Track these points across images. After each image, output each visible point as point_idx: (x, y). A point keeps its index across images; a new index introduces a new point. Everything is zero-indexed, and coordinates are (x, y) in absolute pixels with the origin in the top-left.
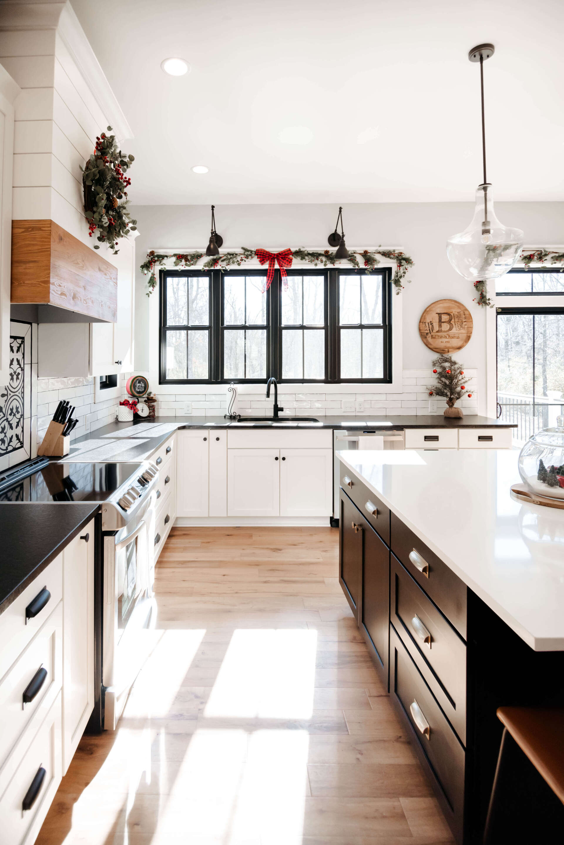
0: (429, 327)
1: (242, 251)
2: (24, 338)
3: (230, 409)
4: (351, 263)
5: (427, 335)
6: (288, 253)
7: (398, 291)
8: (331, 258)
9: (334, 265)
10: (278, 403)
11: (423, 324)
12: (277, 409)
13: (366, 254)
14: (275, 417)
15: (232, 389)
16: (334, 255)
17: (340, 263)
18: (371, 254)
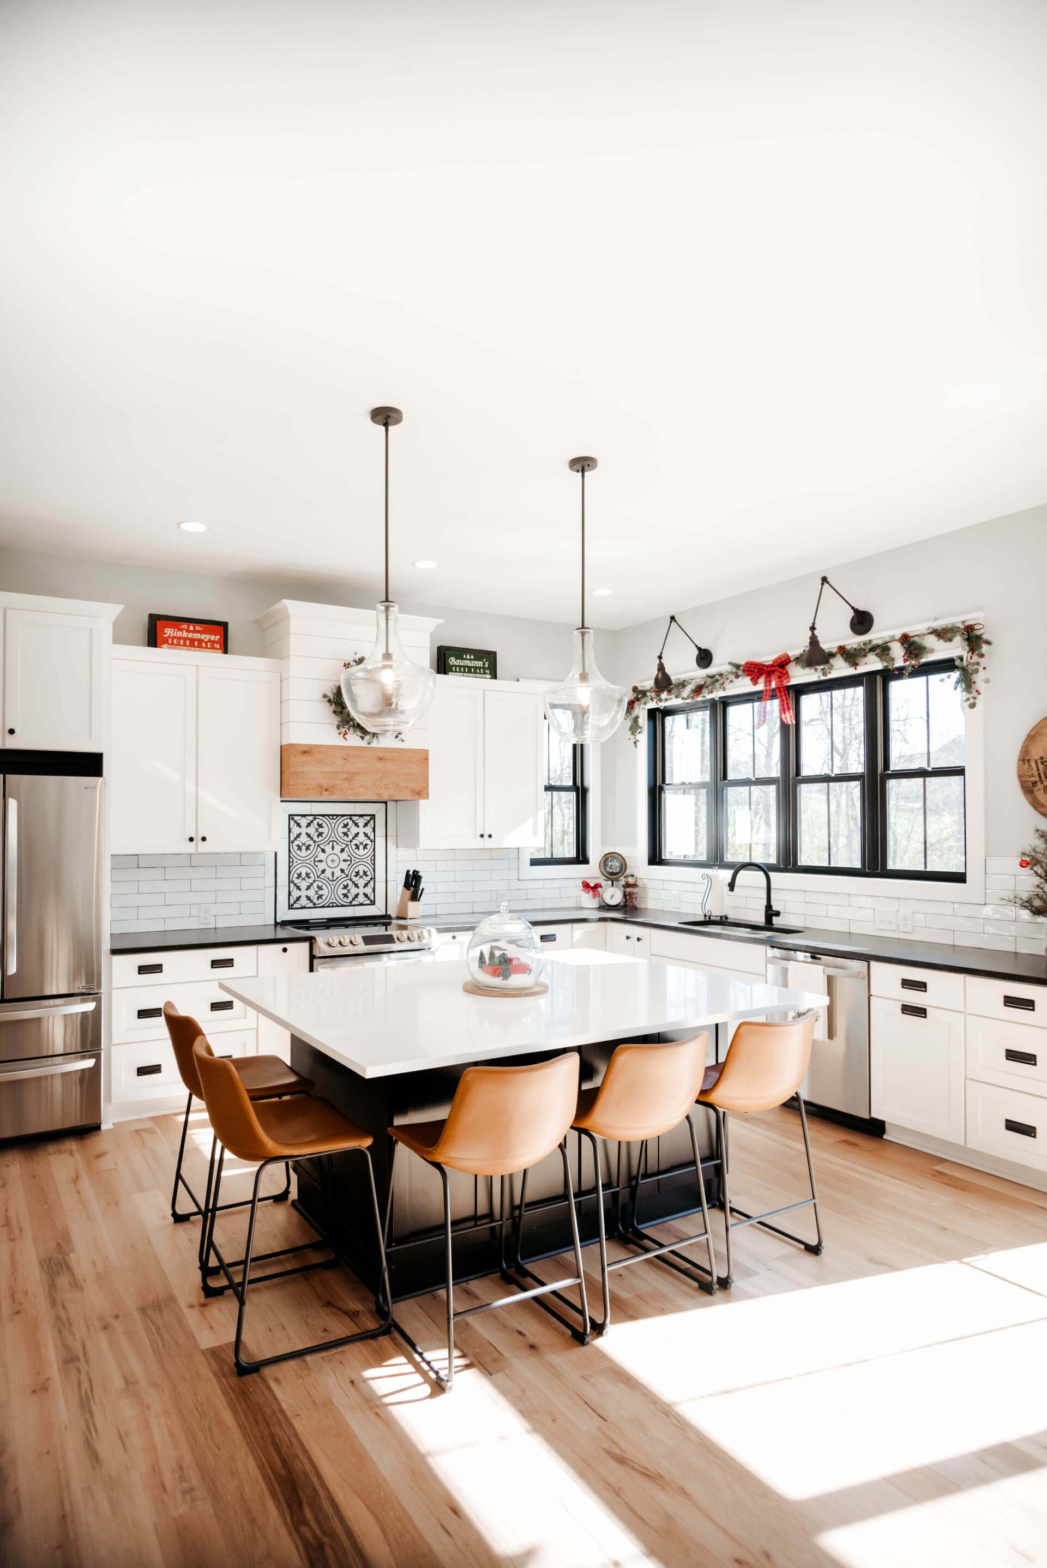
0: (1038, 770)
1: (729, 668)
2: (374, 815)
3: (703, 905)
4: (881, 660)
5: (1034, 786)
6: (786, 660)
7: (972, 701)
8: (851, 656)
9: (856, 669)
10: (772, 903)
11: (1024, 763)
12: (770, 912)
13: (908, 639)
14: (769, 925)
15: (707, 875)
16: (855, 649)
17: (866, 663)
18: (916, 639)
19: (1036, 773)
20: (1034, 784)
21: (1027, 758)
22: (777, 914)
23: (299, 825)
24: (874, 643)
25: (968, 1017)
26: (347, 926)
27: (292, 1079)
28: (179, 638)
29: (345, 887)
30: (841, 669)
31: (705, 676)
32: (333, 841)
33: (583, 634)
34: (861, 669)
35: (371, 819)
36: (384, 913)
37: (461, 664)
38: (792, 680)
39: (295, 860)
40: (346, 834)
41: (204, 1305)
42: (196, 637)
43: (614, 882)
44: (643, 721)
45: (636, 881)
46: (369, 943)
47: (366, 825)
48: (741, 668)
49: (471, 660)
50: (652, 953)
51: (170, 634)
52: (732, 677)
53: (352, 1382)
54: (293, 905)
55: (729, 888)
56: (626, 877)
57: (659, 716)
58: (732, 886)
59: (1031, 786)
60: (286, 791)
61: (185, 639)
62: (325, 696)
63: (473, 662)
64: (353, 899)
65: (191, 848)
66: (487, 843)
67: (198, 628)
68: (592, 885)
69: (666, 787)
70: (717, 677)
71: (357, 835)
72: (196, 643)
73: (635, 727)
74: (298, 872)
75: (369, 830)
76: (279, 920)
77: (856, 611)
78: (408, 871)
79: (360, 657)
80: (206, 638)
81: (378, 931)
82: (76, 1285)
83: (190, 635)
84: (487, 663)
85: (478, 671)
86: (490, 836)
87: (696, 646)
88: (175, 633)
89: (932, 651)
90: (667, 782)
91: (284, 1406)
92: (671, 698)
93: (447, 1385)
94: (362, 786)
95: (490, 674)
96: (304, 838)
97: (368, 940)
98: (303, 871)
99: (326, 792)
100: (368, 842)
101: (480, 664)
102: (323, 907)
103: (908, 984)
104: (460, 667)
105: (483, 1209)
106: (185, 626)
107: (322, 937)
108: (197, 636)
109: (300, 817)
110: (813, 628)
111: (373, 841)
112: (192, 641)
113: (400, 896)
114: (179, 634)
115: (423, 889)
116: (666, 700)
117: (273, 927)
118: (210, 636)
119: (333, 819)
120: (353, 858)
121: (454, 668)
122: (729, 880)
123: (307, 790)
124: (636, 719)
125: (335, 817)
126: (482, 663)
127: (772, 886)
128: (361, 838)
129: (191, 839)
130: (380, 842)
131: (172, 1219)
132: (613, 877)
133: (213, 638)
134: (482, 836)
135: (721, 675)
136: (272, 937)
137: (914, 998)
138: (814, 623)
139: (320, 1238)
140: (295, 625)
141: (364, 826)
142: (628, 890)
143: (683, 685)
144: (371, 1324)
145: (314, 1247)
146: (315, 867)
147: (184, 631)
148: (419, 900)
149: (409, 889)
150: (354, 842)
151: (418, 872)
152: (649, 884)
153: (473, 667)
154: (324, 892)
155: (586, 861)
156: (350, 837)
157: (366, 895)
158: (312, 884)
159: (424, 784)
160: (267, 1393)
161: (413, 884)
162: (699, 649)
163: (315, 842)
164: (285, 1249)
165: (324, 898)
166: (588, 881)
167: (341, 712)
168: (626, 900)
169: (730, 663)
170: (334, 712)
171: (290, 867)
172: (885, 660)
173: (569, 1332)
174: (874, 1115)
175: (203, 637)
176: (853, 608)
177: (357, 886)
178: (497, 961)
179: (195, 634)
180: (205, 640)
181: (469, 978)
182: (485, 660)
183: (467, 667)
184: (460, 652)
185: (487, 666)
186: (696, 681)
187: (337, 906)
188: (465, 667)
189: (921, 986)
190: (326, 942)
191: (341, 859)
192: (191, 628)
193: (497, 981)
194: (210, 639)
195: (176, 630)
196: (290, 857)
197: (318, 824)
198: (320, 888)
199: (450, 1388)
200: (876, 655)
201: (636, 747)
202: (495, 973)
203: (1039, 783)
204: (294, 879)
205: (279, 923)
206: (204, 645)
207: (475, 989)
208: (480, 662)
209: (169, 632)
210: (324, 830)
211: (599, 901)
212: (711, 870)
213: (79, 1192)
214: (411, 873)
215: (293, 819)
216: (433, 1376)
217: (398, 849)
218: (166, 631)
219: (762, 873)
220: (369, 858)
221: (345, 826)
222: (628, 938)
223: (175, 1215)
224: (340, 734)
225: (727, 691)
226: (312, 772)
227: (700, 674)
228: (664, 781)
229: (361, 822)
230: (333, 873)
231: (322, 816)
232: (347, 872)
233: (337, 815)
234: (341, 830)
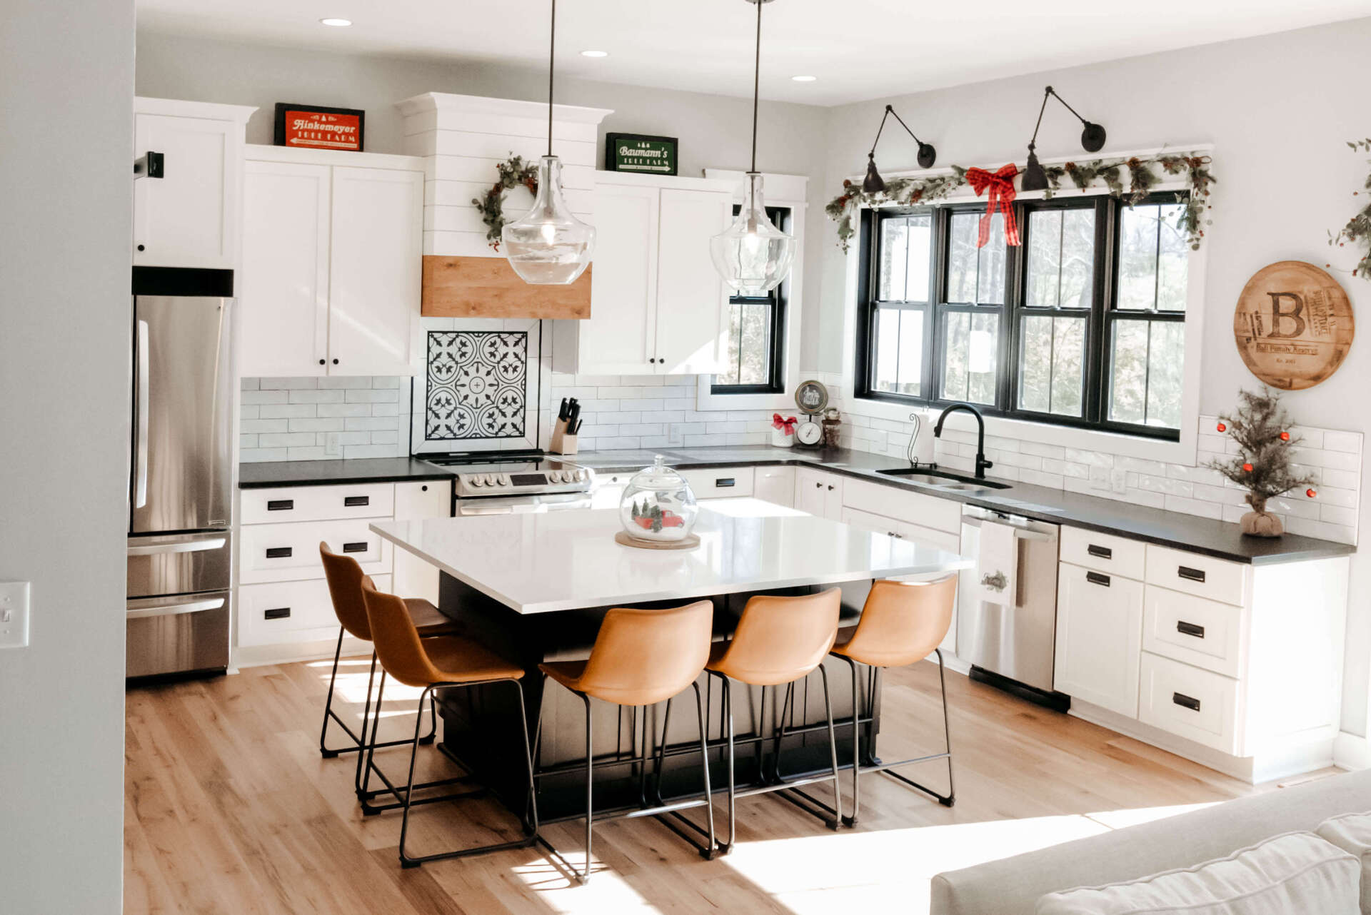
0: (1253, 325)
1: (952, 171)
2: (526, 333)
3: (910, 449)
4: (1110, 186)
5: (1248, 343)
6: (1012, 172)
7: (1195, 242)
8: (1080, 175)
9: (1084, 191)
10: (985, 452)
11: (1240, 317)
12: (981, 462)
13: (1137, 165)
14: (979, 478)
15: (915, 415)
16: (1083, 169)
17: (1094, 186)
18: (1145, 165)
19: (1251, 329)
20: (1249, 339)
21: (1243, 312)
22: (989, 465)
23: (439, 343)
24: (1105, 163)
25: (1147, 586)
26: (492, 462)
27: (440, 621)
28: (310, 131)
29: (491, 416)
30: (1068, 187)
31: (924, 178)
32: (477, 362)
33: (753, 178)
34: (1090, 192)
35: (523, 337)
36: (535, 448)
37: (634, 155)
38: (1018, 194)
39: (434, 383)
41: (364, 821)
42: (329, 130)
43: (813, 416)
44: (856, 223)
45: (839, 417)
46: (518, 483)
47: (516, 344)
48: (965, 174)
49: (646, 149)
50: (844, 504)
51: (300, 126)
52: (953, 184)
53: (502, 876)
54: (430, 435)
55: (934, 434)
56: (828, 411)
57: (874, 219)
58: (938, 431)
59: (1246, 342)
60: (426, 308)
61: (317, 132)
62: (474, 201)
63: (649, 151)
64: (500, 430)
65: (320, 371)
66: (659, 369)
67: (331, 118)
68: (785, 419)
69: (880, 305)
70: (938, 182)
71: (505, 356)
72: (329, 136)
73: (845, 230)
74: (437, 397)
75: (519, 350)
76: (414, 453)
77: (1087, 124)
78: (564, 400)
79: (516, 156)
80: (339, 130)
81: (528, 469)
82: (241, 802)
83: (322, 127)
84: (666, 153)
85: (654, 162)
86: (662, 361)
87: (918, 141)
88: (306, 125)
89: (1160, 181)
90: (882, 297)
91: (445, 889)
92: (887, 200)
93: (584, 878)
94: (513, 303)
95: (669, 166)
96: (444, 359)
97: (517, 480)
98: (443, 396)
99: (472, 311)
100: (519, 363)
101: (657, 153)
102: (464, 438)
103: (1095, 550)
104: (633, 158)
105: (625, 748)
106: (316, 117)
107: (466, 474)
108: (329, 127)
109: (440, 334)
110: (1032, 147)
111: (525, 363)
112: (325, 133)
113: (554, 427)
114: (311, 126)
115: (581, 421)
116: (881, 202)
117: (408, 460)
118: (344, 127)
119: (478, 336)
120: (501, 383)
121: (626, 160)
122: (936, 425)
123: (452, 308)
124: (846, 223)
125: (481, 335)
126: (659, 152)
127: (986, 432)
128: (511, 359)
129: (322, 362)
130: (532, 364)
131: (320, 754)
132: (810, 411)
133: (347, 129)
134: (652, 361)
135: (943, 179)
136: (404, 473)
137: (1100, 566)
138: (1033, 141)
139: (465, 774)
140: (442, 120)
141: (515, 345)
142: (828, 426)
143: (900, 185)
144: (516, 838)
145: (463, 781)
146: (457, 393)
147: (316, 123)
148: (576, 433)
149: (564, 420)
150: (503, 363)
151: (576, 401)
152: (855, 421)
153: (649, 158)
154: (467, 421)
155: (780, 389)
156: (498, 358)
157: (514, 426)
158: (452, 412)
159: (586, 302)
160: (429, 879)
161: (570, 414)
162: (921, 145)
163: (457, 363)
164: (433, 781)
165: (466, 427)
166: (781, 414)
167: (493, 221)
168: (826, 438)
169: (954, 167)
170: (485, 220)
171: (427, 392)
172: (1113, 186)
173: (697, 851)
174: (1056, 688)
175: (336, 128)
176: (1084, 121)
177: (504, 415)
178: (649, 513)
179: (328, 126)
180: (339, 132)
181: (621, 529)
182: (663, 149)
183: (642, 157)
184: (633, 140)
185: (665, 156)
186: (915, 184)
187: (481, 437)
188: (639, 158)
189: (1104, 552)
190: (471, 480)
191: (487, 384)
192: (324, 119)
193: (648, 533)
194: (344, 131)
195: (307, 121)
196: (428, 380)
197: (461, 343)
198: (462, 417)
199: (587, 881)
200: (1104, 178)
201: (846, 253)
202: (647, 525)
203: (1253, 339)
204: (433, 406)
205: (414, 456)
206: (337, 138)
207: (627, 540)
208: (657, 152)
209: (299, 124)
210: (468, 349)
211: (793, 438)
212: (921, 409)
213: (221, 730)
214: (568, 402)
215: (432, 336)
216: (572, 873)
217: (554, 372)
218: (295, 123)
219: (974, 416)
220: (519, 383)
221: (493, 345)
222: (819, 485)
223: (323, 750)
224: (490, 245)
225: (948, 199)
226: (458, 286)
227: (921, 175)
228: (877, 297)
229: (511, 340)
230: (477, 400)
231: (467, 333)
232: (493, 398)
233: (484, 333)
234: (488, 349)
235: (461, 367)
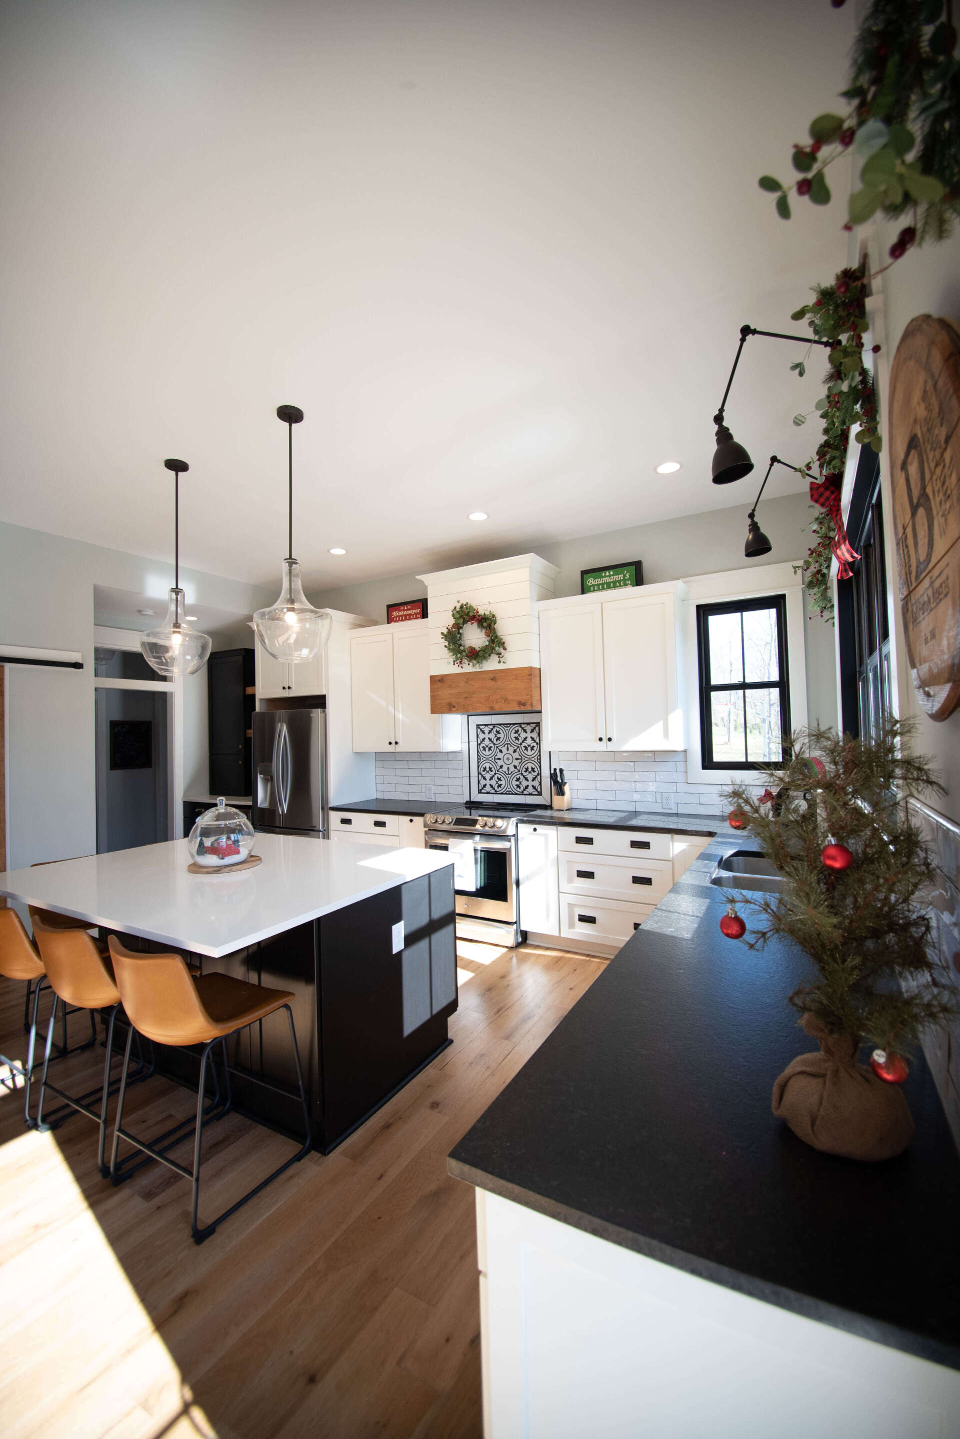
2: (539, 723)
23: (483, 732)
28: (399, 616)
29: (518, 780)
32: (508, 744)
35: (536, 726)
36: (549, 804)
37: (600, 582)
39: (482, 758)
40: (517, 738)
47: (532, 731)
49: (610, 576)
51: (395, 615)
54: (481, 791)
60: (432, 709)
61: (402, 616)
63: (612, 577)
64: (525, 790)
65: (393, 748)
67: (409, 607)
71: (525, 739)
72: (409, 617)
74: (484, 766)
75: (535, 735)
83: (405, 613)
85: (618, 584)
86: (610, 740)
96: (487, 742)
98: (488, 765)
100: (535, 744)
102: (502, 793)
104: (599, 585)
106: (402, 608)
108: (408, 612)
109: (484, 726)
111: (539, 744)
112: (406, 616)
114: (400, 614)
119: (507, 727)
120: (523, 758)
121: (592, 588)
126: (624, 574)
128: (529, 741)
129: (391, 743)
133: (416, 611)
134: (601, 739)
141: (531, 732)
146: (496, 763)
147: (403, 611)
148: (562, 795)
150: (524, 744)
151: (562, 771)
153: (613, 582)
154: (503, 783)
156: (520, 741)
157: (534, 787)
158: (494, 776)
163: (494, 744)
165: (502, 787)
171: (478, 763)
175: (413, 611)
177: (527, 779)
180: (413, 614)
182: (625, 572)
183: (607, 583)
184: (597, 571)
185: (630, 576)
187: (512, 794)
188: (603, 584)
191: (514, 758)
192: (406, 608)
195: (398, 611)
196: (478, 755)
197: (497, 731)
198: (499, 779)
204: (482, 771)
206: (414, 617)
208: (620, 576)
209: (395, 613)
210: (502, 735)
215: (479, 728)
218: (393, 614)
220: (536, 757)
221: (517, 732)
229: (528, 729)
230: (508, 769)
231: (500, 725)
232: (518, 768)
233: (510, 724)
234: (513, 735)
235: (497, 747)
